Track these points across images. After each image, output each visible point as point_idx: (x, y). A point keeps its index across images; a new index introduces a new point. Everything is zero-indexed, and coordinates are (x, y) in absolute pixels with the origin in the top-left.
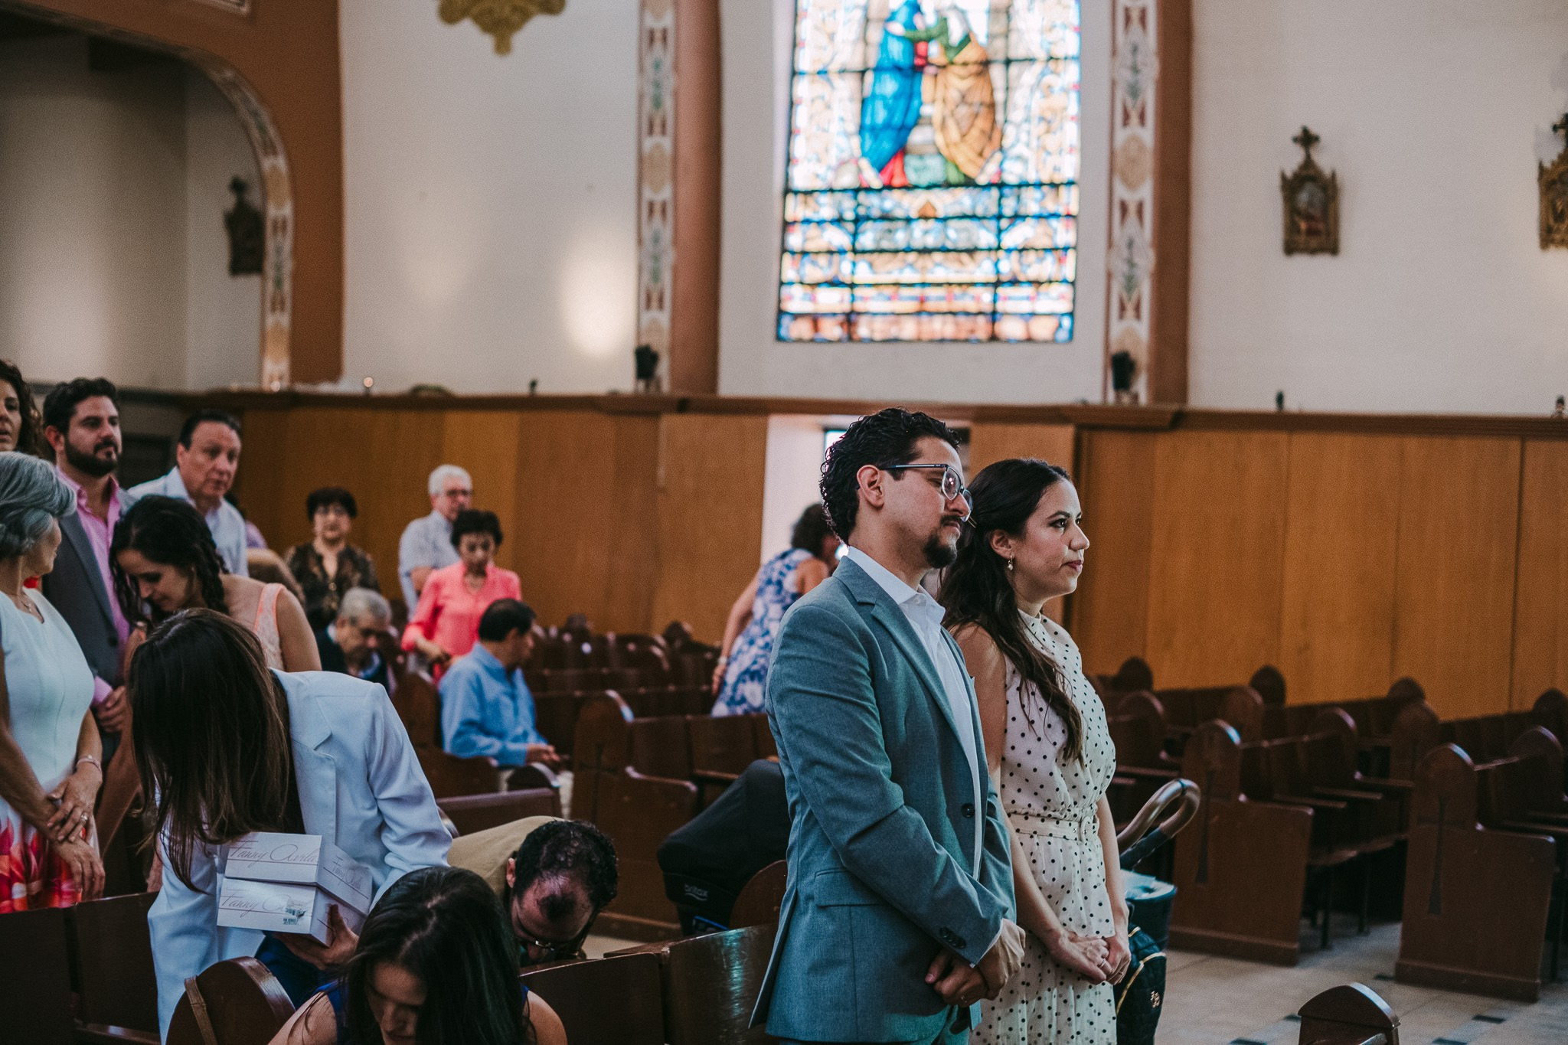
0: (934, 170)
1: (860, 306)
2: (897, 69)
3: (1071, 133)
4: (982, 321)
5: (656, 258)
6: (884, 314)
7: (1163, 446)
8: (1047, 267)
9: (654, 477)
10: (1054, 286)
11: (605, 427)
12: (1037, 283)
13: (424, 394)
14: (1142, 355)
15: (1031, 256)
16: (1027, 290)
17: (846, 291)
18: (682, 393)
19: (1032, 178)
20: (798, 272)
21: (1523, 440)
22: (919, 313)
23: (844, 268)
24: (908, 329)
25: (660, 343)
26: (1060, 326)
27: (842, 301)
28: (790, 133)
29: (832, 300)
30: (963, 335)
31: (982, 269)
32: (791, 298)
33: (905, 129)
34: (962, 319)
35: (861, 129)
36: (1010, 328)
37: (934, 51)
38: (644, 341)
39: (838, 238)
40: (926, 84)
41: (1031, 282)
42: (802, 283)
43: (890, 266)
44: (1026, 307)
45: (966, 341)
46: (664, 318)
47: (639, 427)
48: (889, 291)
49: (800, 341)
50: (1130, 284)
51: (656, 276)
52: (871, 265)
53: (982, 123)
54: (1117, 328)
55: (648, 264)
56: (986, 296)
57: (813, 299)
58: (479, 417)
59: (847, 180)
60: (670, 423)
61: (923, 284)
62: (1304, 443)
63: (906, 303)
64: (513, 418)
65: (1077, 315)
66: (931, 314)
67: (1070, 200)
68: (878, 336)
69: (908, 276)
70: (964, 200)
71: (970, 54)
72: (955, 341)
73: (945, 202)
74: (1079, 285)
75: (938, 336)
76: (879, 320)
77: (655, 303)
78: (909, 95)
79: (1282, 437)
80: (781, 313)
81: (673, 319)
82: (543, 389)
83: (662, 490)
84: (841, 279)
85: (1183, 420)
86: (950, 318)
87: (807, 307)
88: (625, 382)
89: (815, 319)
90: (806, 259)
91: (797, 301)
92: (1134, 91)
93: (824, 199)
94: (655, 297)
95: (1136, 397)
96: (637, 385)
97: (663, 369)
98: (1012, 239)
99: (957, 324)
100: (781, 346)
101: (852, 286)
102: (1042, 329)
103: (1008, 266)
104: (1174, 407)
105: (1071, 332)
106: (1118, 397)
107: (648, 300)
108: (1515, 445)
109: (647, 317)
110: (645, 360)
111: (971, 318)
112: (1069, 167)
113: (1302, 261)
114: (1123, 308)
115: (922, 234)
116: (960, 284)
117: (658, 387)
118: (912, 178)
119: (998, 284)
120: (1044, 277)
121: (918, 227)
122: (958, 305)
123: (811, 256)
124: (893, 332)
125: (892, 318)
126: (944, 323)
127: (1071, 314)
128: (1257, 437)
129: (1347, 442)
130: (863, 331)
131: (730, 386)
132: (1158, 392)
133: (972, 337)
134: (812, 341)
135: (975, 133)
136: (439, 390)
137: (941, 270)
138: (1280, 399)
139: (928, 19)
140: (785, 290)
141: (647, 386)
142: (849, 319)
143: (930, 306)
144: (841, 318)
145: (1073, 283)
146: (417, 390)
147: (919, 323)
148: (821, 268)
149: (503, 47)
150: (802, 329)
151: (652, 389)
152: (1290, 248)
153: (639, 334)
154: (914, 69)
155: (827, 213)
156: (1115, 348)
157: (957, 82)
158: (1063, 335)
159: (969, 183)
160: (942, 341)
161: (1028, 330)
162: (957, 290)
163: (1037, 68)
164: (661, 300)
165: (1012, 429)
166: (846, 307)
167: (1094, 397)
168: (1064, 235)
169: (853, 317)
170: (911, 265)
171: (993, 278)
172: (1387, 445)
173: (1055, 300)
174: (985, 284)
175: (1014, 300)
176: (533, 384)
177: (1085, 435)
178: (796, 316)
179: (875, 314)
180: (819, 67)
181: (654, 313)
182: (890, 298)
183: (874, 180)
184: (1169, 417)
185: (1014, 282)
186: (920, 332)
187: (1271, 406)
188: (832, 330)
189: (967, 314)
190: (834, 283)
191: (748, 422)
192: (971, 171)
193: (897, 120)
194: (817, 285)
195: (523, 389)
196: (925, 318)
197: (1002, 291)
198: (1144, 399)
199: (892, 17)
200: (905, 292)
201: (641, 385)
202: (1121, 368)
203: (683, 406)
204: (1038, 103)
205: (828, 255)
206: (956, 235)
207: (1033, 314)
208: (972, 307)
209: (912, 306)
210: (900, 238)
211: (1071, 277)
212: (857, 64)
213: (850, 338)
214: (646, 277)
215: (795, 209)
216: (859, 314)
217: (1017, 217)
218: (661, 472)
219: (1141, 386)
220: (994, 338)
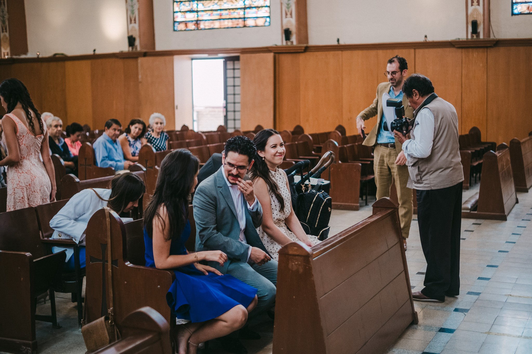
1: (200, 18)
4: (240, 20)
5: (132, 6)
6: (209, 20)
7: (301, 58)
8: (261, 2)
9: (138, 78)
10: (264, 8)
11: (120, 63)
12: (257, 7)
13: (57, 56)
14: (293, 29)
16: (254, 10)
17: (196, 14)
18: (144, 50)
20: (179, 8)
21: (415, 49)
22: (220, 19)
23: (194, 6)
24: (217, 25)
25: (136, 35)
26: (266, 21)
27: (194, 17)
29: (191, 17)
30: (235, 26)
31: (240, 4)
32: (177, 17)
34: (234, 20)
36: (250, 22)
38: (130, 34)
41: (255, 7)
42: (180, 12)
43: (209, 5)
44: (255, 15)
45: (236, 27)
46: (136, 26)
47: (131, 62)
48: (210, 12)
49: (181, 31)
50: (288, 6)
51: (133, 12)
52: (203, 4)
54: (285, 21)
55: (130, 8)
56: (241, 12)
57: (185, 17)
58: (77, 63)
60: (141, 60)
61: (221, 10)
62: (347, 54)
63: (215, 16)
64: (88, 62)
65: (271, 17)
66: (224, 19)
68: (207, 28)
69: (216, 7)
72: (232, 28)
74: (271, 7)
75: (226, 26)
76: (207, 22)
77: (133, 21)
79: (340, 52)
80: (174, 22)
81: (139, 26)
82: (97, 52)
83: (141, 82)
84: (193, 9)
85: (307, 49)
86: (230, 20)
87: (183, 19)
88: (125, 48)
89: (186, 23)
90: (182, 4)
91: (179, 17)
94: (133, 19)
95: (292, 42)
96: (129, 49)
97: (137, 43)
99: (232, 22)
100: (175, 33)
101: (197, 12)
102: (260, 22)
103: (248, 2)
104: (305, 45)
105: (270, 23)
106: (287, 43)
107: (130, 20)
108: (412, 51)
109: (130, 26)
110: (131, 40)
111: (237, 20)
114: (286, 14)
116: (233, 9)
117: (136, 49)
119: (245, 8)
120: (260, 5)
122: (232, 17)
123: (183, 3)
124: (212, 26)
125: (211, 21)
126: (228, 22)
127: (269, 17)
128: (332, 53)
129: (359, 53)
130: (202, 26)
131: (160, 47)
132: (299, 41)
133: (238, 26)
134: (185, 30)
136: (62, 54)
137: (226, 4)
138: (338, 40)
140: (176, 15)
141: (133, 49)
142: (197, 22)
143: (223, 17)
144: (195, 22)
145: (269, 7)
146: (55, 55)
147: (220, 23)
148: (187, 7)
150: (182, 27)
151: (134, 50)
153: (128, 33)
156: (285, 27)
158: (267, 24)
160: (228, 28)
161: (256, 22)
162: (232, 11)
164: (135, 20)
165: (253, 55)
166: (196, 19)
167: (279, 43)
169: (198, 22)
170: (216, 4)
171: (243, 7)
172: (373, 53)
173: (264, 12)
174: (241, 9)
175: (251, 13)
176: (94, 51)
177: (277, 55)
178: (180, 23)
179: (206, 20)
181: (133, 24)
182: (210, 15)
184: (303, 48)
185: (250, 8)
186: (220, 26)
187: (335, 43)
188: (191, 26)
189: (236, 18)
190: (191, 11)
191: (167, 58)
194: (186, 12)
195: (91, 53)
196: (222, 21)
197: (246, 11)
198: (295, 43)
200: (215, 13)
201: (131, 48)
202: (287, 33)
203: (145, 55)
205: (189, 2)
207: (257, 17)
208: (237, 16)
209: (217, 17)
211: (268, 5)
213: (198, 29)
214: (129, 13)
216: (200, 20)
218: (140, 77)
219: (294, 39)
220: (245, 26)
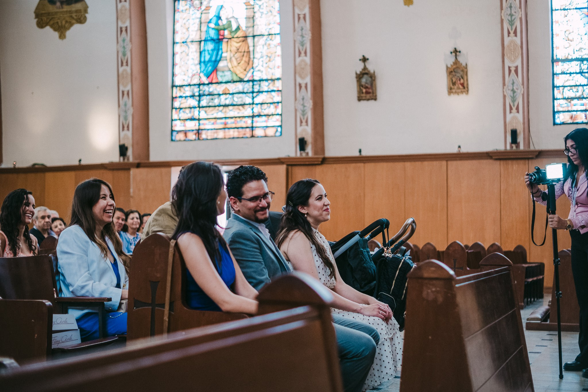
0: (228, 76)
1: (202, 127)
2: (212, 40)
3: (278, 61)
4: (248, 130)
5: (126, 112)
6: (212, 129)
7: (318, 170)
8: (271, 110)
9: (129, 192)
10: (275, 116)
11: (108, 175)
12: (268, 115)
13: (36, 166)
14: (309, 139)
15: (265, 106)
16: (264, 118)
17: (197, 122)
18: (137, 161)
19: (265, 78)
20: (178, 116)
21: (447, 161)
22: (224, 128)
23: (196, 113)
24: (221, 134)
25: (129, 143)
26: (277, 131)
27: (195, 125)
28: (173, 65)
29: (192, 125)
30: (241, 136)
31: (248, 111)
32: (176, 125)
33: (216, 62)
34: (240, 130)
35: (200, 62)
36: (259, 132)
37: (226, 33)
38: (122, 143)
39: (193, 102)
40: (224, 46)
41: (265, 115)
42: (180, 120)
43: (213, 112)
44: (264, 124)
45: (242, 137)
46: (129, 134)
47: (121, 174)
48: (213, 121)
49: (180, 141)
50: (304, 113)
51: (126, 118)
52: (206, 112)
53: (245, 59)
54: (299, 129)
55: (123, 114)
56: (249, 121)
57: (185, 126)
58: (59, 174)
59: (196, 81)
60: (133, 172)
61: (225, 118)
62: (370, 166)
63: (219, 124)
64: (72, 174)
65: (283, 126)
66: (229, 128)
67: (278, 85)
68: (209, 138)
69: (220, 115)
70: (240, 87)
71: (240, 34)
72: (238, 138)
73: (233, 88)
74: (283, 115)
75: (232, 137)
76: (209, 131)
77: (126, 128)
78: (217, 49)
79: (361, 165)
80: (172, 131)
81: (133, 134)
82: (83, 163)
83: (132, 197)
84: (195, 117)
85: (324, 161)
86: (236, 130)
87: (183, 128)
88: (115, 158)
89: (185, 133)
90: (181, 111)
91: (178, 126)
92: (302, 44)
93: (187, 88)
94: (126, 126)
95: (307, 154)
96: (120, 159)
97: (130, 153)
98: (257, 100)
99: (238, 132)
100: (173, 143)
101: (199, 120)
102: (270, 132)
103: (257, 110)
104: (322, 156)
105: (281, 132)
106: (301, 154)
107: (123, 127)
108: (444, 163)
109: (122, 134)
110: (123, 150)
111: (244, 129)
112: (278, 73)
113: (364, 103)
114: (301, 122)
115: (223, 100)
116: (239, 117)
117: (128, 159)
118: (220, 80)
119: (253, 116)
120: (270, 113)
121: (223, 97)
122: (238, 125)
123: (183, 110)
124: (215, 136)
125: (215, 131)
126: (234, 132)
127: (281, 126)
128: (353, 165)
129: (384, 165)
130: (204, 136)
131: (154, 158)
132: (315, 152)
133: (244, 136)
134: (185, 140)
135: (243, 62)
136: (43, 165)
137: (232, 112)
138: (360, 151)
139: (224, 22)
140: (174, 123)
141: (124, 159)
142: (198, 132)
143: (228, 126)
144: (195, 132)
145: (281, 115)
146: (34, 165)
147: (225, 132)
148: (187, 114)
149: (62, 36)
150: (181, 136)
151: (126, 160)
152: (360, 99)
153: (120, 141)
154: (219, 40)
155: (188, 94)
156: (299, 137)
157: (235, 44)
158: (278, 134)
159: (241, 81)
160: (233, 138)
161: (265, 132)
162: (238, 119)
163: (265, 38)
164: (128, 127)
166: (197, 128)
167: (292, 155)
168: (277, 98)
169: (200, 131)
170: (221, 111)
171: (251, 114)
172: (399, 165)
173: (275, 121)
174: (249, 117)
175: (260, 122)
176: (80, 161)
177: (290, 168)
178: (178, 132)
179: (208, 130)
180: (184, 40)
181: (126, 132)
182: (213, 124)
183: (205, 80)
184: (321, 160)
185: (259, 116)
186: (225, 136)
187: (357, 154)
188: (192, 136)
189: (242, 128)
190: (192, 119)
191: (163, 170)
192: (242, 76)
193: (213, 59)
194: (186, 120)
195: (76, 163)
196: (227, 130)
197: (255, 119)
198: (310, 155)
199: (210, 22)
200: (219, 121)
201: (122, 158)
202: (302, 144)
203: (138, 166)
204: (265, 51)
205: (189, 109)
206: (237, 99)
207: (267, 127)
208: (244, 125)
209: (222, 126)
210: (216, 102)
211: (280, 113)
212: (198, 39)
213: (199, 139)
214: (122, 119)
215: (176, 92)
216: (202, 130)
217: (259, 92)
218: (131, 190)
219: (309, 151)
220: (253, 136)
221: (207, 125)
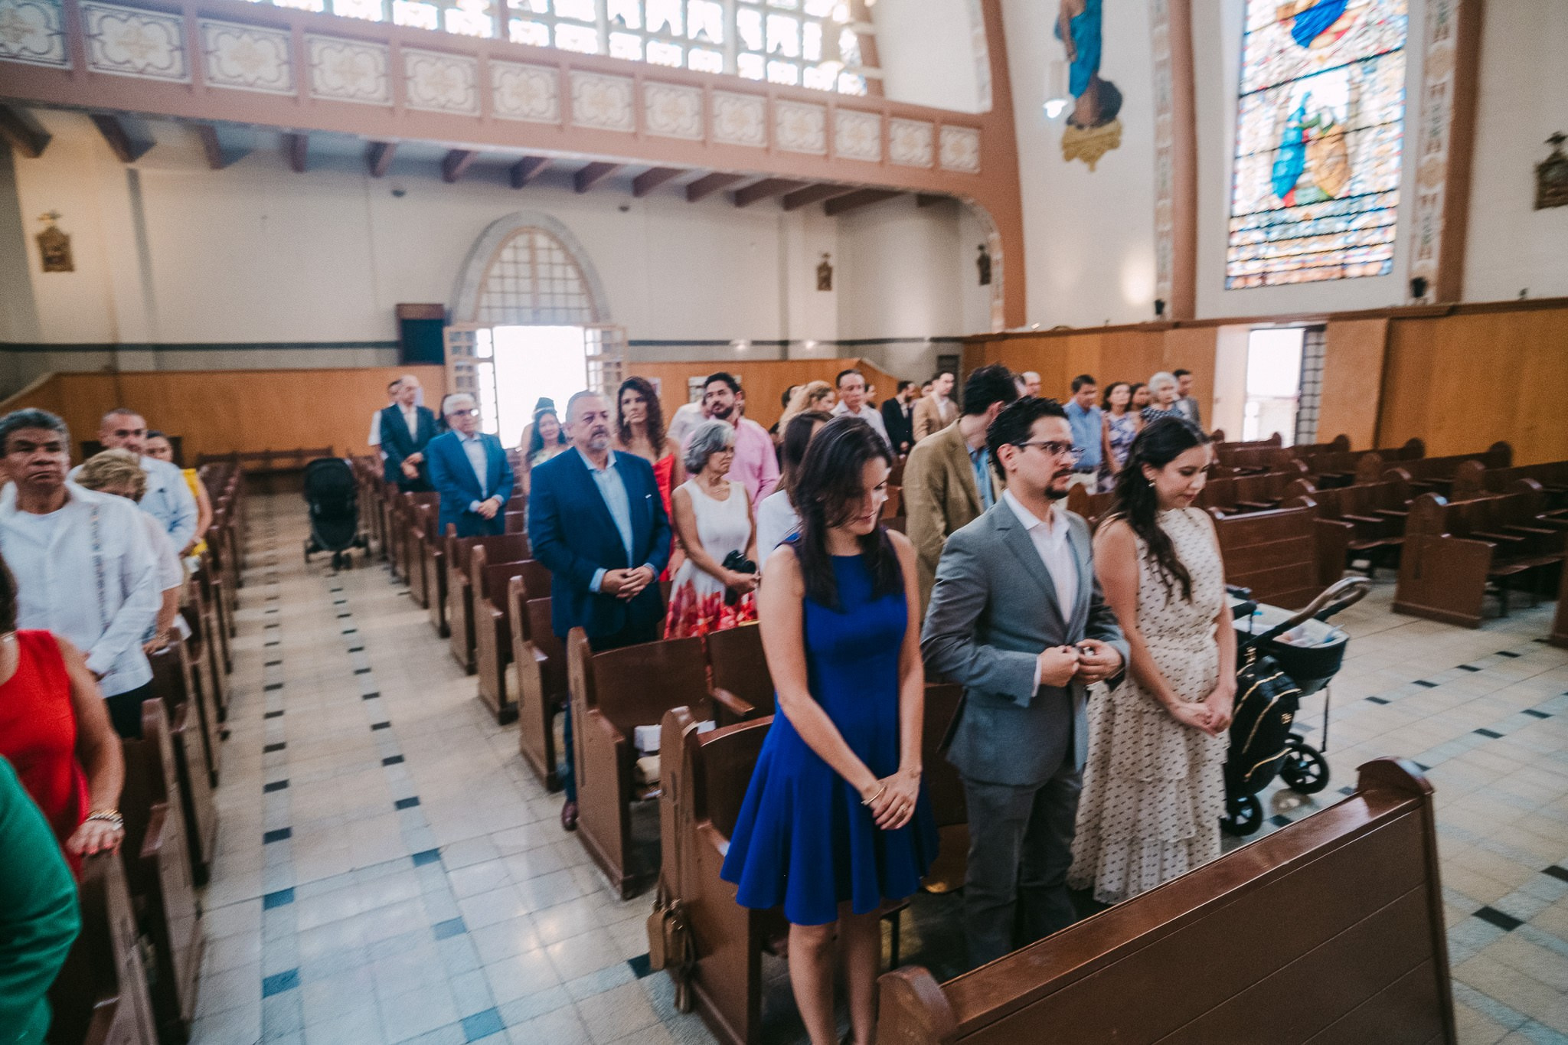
0: (1312, 194)
1: (1268, 269)
2: (1291, 145)
3: (1394, 162)
4: (1337, 269)
5: (1164, 257)
6: (1283, 271)
7: (1442, 325)
8: (1376, 237)
9: (1162, 359)
10: (1381, 245)
11: (1140, 338)
13: (1059, 329)
14: (1432, 277)
15: (1367, 233)
16: (1364, 250)
17: (1262, 262)
18: (1177, 320)
19: (1369, 190)
20: (1237, 256)
22: (1301, 268)
23: (1262, 251)
24: (1295, 277)
25: (1166, 297)
26: (1383, 267)
27: (1260, 267)
28: (1234, 188)
29: (1254, 267)
30: (1325, 277)
31: (1339, 242)
32: (1233, 269)
33: (1297, 176)
34: (1325, 269)
35: (1273, 180)
36: (1353, 271)
37: (1313, 133)
38: (1159, 297)
39: (1258, 236)
40: (1309, 152)
41: (1366, 246)
42: (1238, 261)
43: (1286, 248)
44: (1363, 259)
45: (1327, 280)
46: (1168, 284)
47: (1155, 336)
48: (1286, 259)
49: (1238, 289)
50: (1426, 240)
51: (1164, 266)
52: (1276, 247)
53: (1341, 166)
54: (1416, 265)
55: (1160, 261)
56: (1340, 255)
57: (1245, 268)
58: (1083, 337)
59: (1264, 207)
60: (1171, 333)
61: (1305, 254)
62: (1539, 315)
63: (1294, 264)
64: (1097, 337)
65: (1394, 259)
66: (1308, 268)
67: (1393, 199)
68: (1278, 283)
69: (1297, 250)
70: (1329, 208)
71: (1335, 130)
72: (1321, 280)
73: (1317, 210)
74: (1396, 243)
75: (1311, 279)
76: (1280, 274)
77: (1163, 279)
78: (1299, 158)
79: (1523, 314)
80: (1227, 277)
81: (1173, 285)
82: (1111, 323)
84: (1260, 256)
85: (1457, 310)
86: (1319, 269)
87: (1241, 272)
88: (1150, 316)
89: (1246, 277)
90: (1241, 249)
91: (1236, 270)
92: (1435, 132)
93: (1251, 218)
95: (1427, 300)
96: (1155, 317)
97: (1168, 310)
98: (1355, 225)
99: (1322, 272)
100: (1227, 294)
101: (1266, 259)
102: (1372, 269)
103: (1353, 239)
104: (1452, 303)
105: (1390, 269)
106: (1415, 301)
107: (1160, 277)
109: (1160, 286)
110: (1159, 306)
111: (1330, 268)
112: (1392, 181)
113: (1547, 212)
114: (1421, 254)
115: (1304, 229)
116: (1326, 251)
117: (1165, 317)
118: (1297, 201)
119: (1346, 249)
120: (1375, 242)
121: (1303, 225)
122: (1322, 263)
123: (1244, 247)
124: (1286, 280)
125: (1287, 273)
126: (1316, 272)
127: (1390, 260)
130: (1270, 281)
131: (1202, 314)
132: (1442, 297)
133: (1331, 277)
134: (1244, 288)
135: (1336, 172)
136: (1065, 327)
137: (1315, 245)
138: (1523, 292)
139: (1311, 115)
140: (1230, 266)
141: (1160, 317)
142: (1264, 275)
143: (1308, 265)
144: (1260, 276)
145: (1393, 243)
147: (1301, 274)
148: (1249, 252)
149: (1092, 169)
150: (1239, 283)
151: (1163, 319)
152: (1541, 204)
153: (1156, 295)
154: (1302, 144)
155: (1253, 225)
156: (1415, 276)
157: (1326, 147)
158: (1384, 272)
159: (1331, 199)
160: (1313, 281)
161: (1364, 271)
162: (1324, 255)
163: (1375, 130)
164: (1167, 277)
165: (1350, 323)
166: (1261, 270)
167: (1401, 303)
168: (1387, 217)
169: (1266, 275)
170: (1298, 245)
171: (1343, 246)
173: (1381, 253)
174: (1339, 250)
175: (1356, 256)
176: (1107, 321)
177: (1394, 323)
178: (1235, 278)
179: (1278, 272)
180: (1249, 152)
181: (1164, 284)
182: (1285, 263)
183: (1277, 203)
185: (1357, 247)
186: (1302, 278)
187: (1516, 297)
188: (1255, 282)
189: (1328, 266)
190: (1256, 259)
191: (1209, 330)
192: (1332, 193)
193: (1292, 172)
194: (1246, 261)
195: (1103, 324)
196: (1305, 271)
197: (1349, 252)
198: (1432, 300)
199: (1289, 120)
200: (1294, 259)
201: (1157, 317)
202: (1418, 286)
203: (1176, 325)
204: (1375, 150)
205: (1253, 245)
206: (1323, 227)
207: (1367, 262)
208: (1331, 263)
209: (1299, 266)
210: (1292, 232)
211: (1392, 239)
212: (1270, 146)
213: (1264, 285)
214: (1159, 267)
215: (1235, 225)
216: (1269, 272)
217: (1358, 213)
218: (1166, 355)
219: (1431, 296)
220: (1343, 277)
221: (1276, 266)
